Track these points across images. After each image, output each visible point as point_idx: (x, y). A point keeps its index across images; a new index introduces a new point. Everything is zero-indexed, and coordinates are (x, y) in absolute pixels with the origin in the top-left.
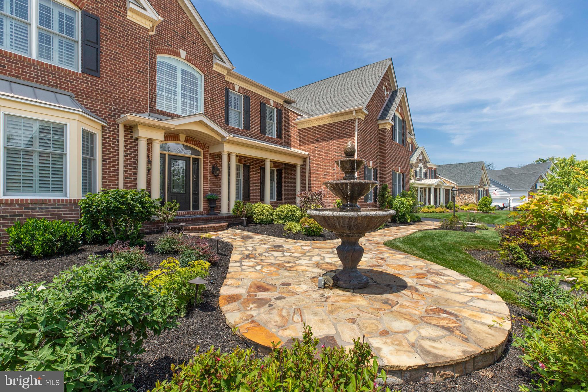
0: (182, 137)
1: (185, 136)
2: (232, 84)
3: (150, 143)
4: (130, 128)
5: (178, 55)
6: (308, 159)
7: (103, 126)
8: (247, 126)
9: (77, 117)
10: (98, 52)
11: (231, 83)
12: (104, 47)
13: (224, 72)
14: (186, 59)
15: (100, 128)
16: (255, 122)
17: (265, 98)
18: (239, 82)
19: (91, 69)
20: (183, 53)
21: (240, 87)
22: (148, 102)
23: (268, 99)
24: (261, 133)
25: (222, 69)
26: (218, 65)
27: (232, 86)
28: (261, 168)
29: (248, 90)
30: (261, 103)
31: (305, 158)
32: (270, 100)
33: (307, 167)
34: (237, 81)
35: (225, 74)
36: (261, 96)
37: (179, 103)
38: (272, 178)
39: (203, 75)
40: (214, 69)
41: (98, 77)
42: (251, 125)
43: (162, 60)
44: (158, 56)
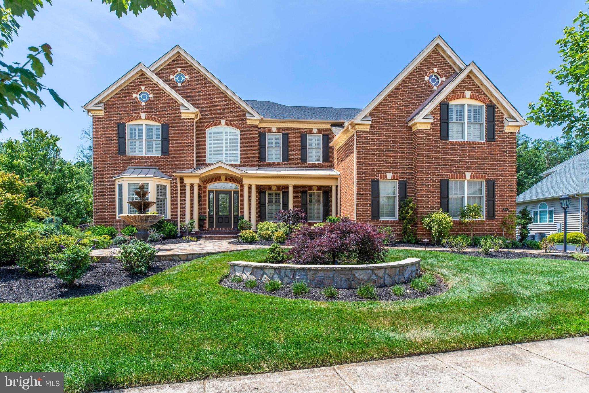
0: (223, 178)
1: (224, 177)
2: (270, 128)
3: (192, 185)
4: (182, 179)
5: (219, 124)
6: (339, 179)
7: (171, 181)
8: (286, 157)
9: (152, 179)
10: (168, 142)
11: (268, 128)
12: (171, 139)
13: (256, 123)
14: (226, 124)
15: (169, 182)
16: (295, 153)
17: (306, 129)
18: (275, 124)
19: (165, 151)
20: (223, 122)
21: (277, 128)
22: (195, 162)
23: (310, 129)
24: (301, 162)
25: (254, 121)
26: (249, 119)
27: (270, 130)
28: (302, 192)
29: (286, 128)
30: (302, 135)
31: (337, 179)
32: (312, 129)
33: (339, 187)
34: (273, 124)
35: (257, 124)
36: (301, 128)
37: (224, 155)
38: (319, 200)
39: (240, 131)
40: (247, 123)
41: (168, 155)
42: (290, 156)
43: (210, 131)
44: (207, 130)
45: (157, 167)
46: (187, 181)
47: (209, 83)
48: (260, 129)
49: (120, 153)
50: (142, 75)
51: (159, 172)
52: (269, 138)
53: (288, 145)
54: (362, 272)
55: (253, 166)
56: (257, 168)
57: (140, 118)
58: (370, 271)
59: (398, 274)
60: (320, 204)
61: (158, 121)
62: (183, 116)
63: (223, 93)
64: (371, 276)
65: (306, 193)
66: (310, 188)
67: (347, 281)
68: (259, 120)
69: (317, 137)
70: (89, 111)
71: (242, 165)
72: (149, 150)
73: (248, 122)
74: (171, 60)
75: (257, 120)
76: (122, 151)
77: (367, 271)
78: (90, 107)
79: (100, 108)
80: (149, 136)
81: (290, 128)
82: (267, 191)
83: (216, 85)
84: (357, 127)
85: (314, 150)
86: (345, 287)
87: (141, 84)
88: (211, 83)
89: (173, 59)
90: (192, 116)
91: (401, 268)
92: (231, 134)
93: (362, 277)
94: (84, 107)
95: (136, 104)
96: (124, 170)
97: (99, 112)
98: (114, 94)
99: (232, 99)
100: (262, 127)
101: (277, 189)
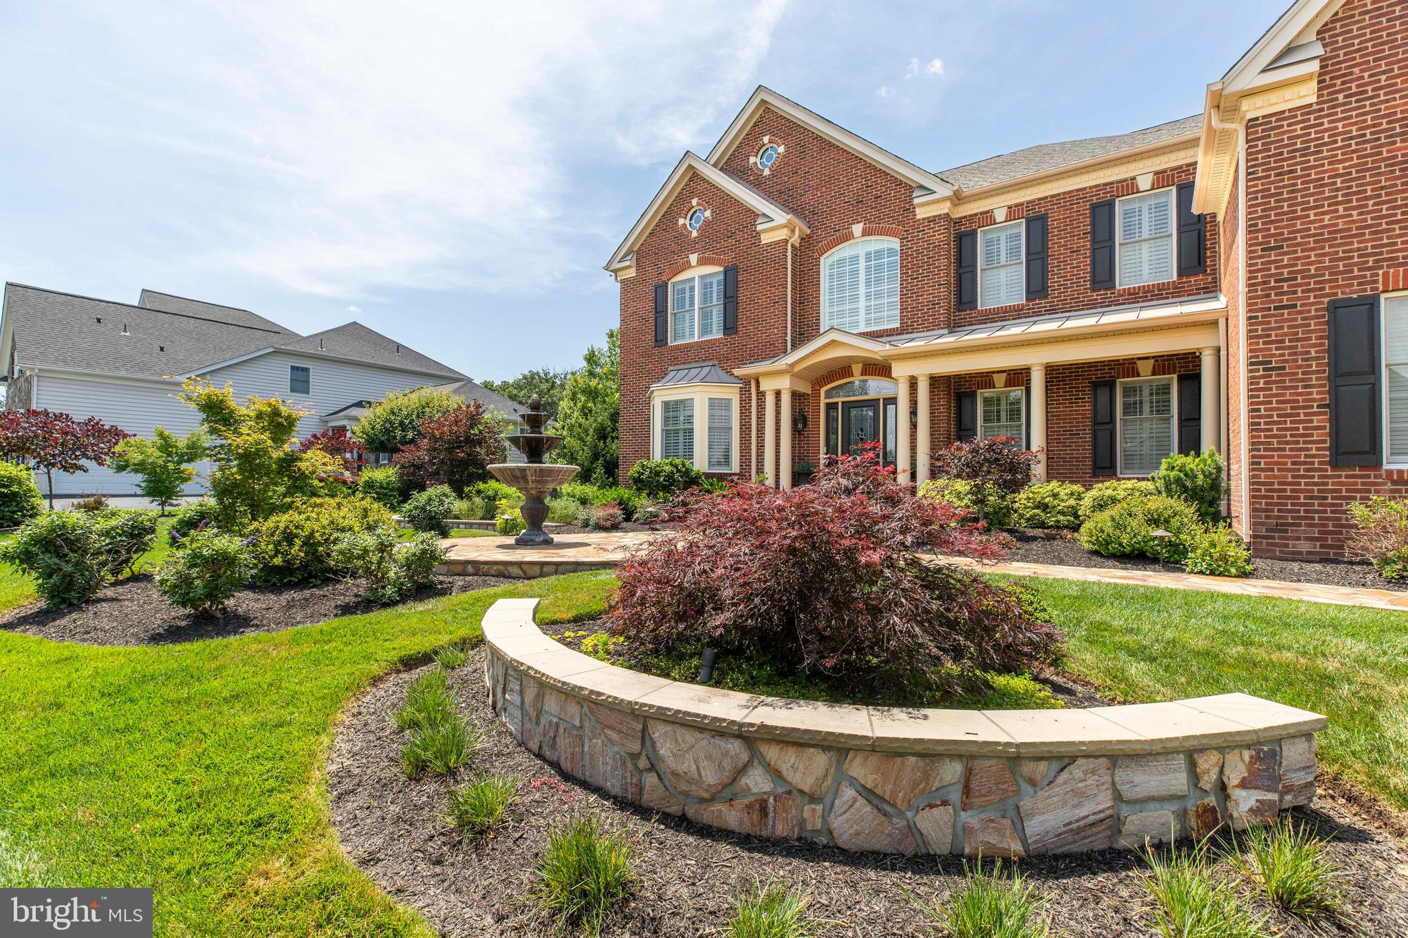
0: (857, 369)
1: (860, 365)
2: (987, 212)
3: (778, 394)
4: (758, 382)
5: (849, 237)
6: (1222, 323)
7: (740, 388)
8: (1038, 288)
9: (700, 389)
10: (736, 304)
11: (981, 213)
12: (741, 296)
13: (944, 209)
14: (866, 233)
15: (738, 391)
16: (1070, 269)
17: (1112, 183)
18: (1002, 198)
19: (730, 327)
20: (857, 229)
21: (1010, 207)
22: (789, 338)
23: (1125, 180)
24: (1093, 290)
25: (935, 207)
26: (922, 205)
27: (987, 218)
28: (1096, 385)
29: (1039, 199)
30: (1094, 207)
31: (1215, 323)
32: (1134, 178)
33: (1223, 353)
34: (996, 199)
35: (946, 211)
36: (1091, 188)
37: (862, 312)
38: (1163, 408)
39: (898, 241)
40: (918, 217)
41: (736, 333)
42: (1054, 281)
43: (830, 261)
44: (822, 259)
45: (716, 362)
46: (768, 385)
47: (826, 145)
48: (958, 222)
49: (658, 344)
50: (694, 176)
51: (719, 371)
52: (989, 243)
53: (1045, 248)
54: (689, 737)
55: (934, 326)
56: (946, 331)
57: (688, 266)
58: (735, 746)
59: (955, 796)
60: (1168, 419)
61: (720, 265)
62: (766, 239)
63: (857, 159)
64: (742, 770)
65: (1111, 386)
66: (1128, 366)
67: (629, 765)
68: (948, 198)
69: (1153, 202)
70: (615, 271)
71: (903, 330)
72: (705, 329)
73: (921, 213)
74: (751, 124)
75: (943, 200)
76: (660, 340)
77: (718, 741)
78: (616, 266)
79: (628, 263)
80: (706, 297)
81: (1052, 196)
82: (979, 391)
83: (842, 146)
84: (1245, 105)
85: (1145, 246)
86: (616, 790)
87: (692, 194)
88: (830, 144)
89: (755, 119)
90: (782, 234)
91: (978, 764)
92: (879, 254)
93: (687, 766)
94: (606, 268)
95: (682, 237)
96: (660, 376)
97: (627, 271)
98: (649, 230)
99: (879, 167)
100: (965, 217)
101: (1009, 383)
